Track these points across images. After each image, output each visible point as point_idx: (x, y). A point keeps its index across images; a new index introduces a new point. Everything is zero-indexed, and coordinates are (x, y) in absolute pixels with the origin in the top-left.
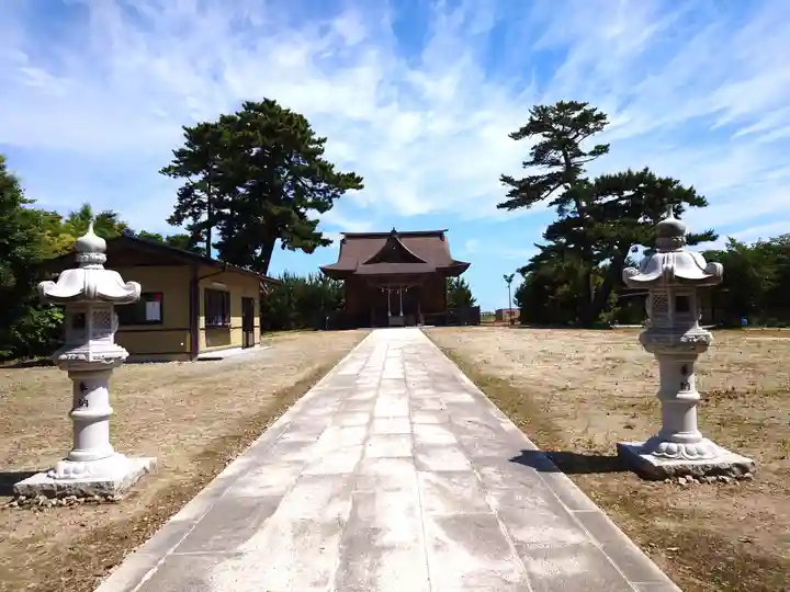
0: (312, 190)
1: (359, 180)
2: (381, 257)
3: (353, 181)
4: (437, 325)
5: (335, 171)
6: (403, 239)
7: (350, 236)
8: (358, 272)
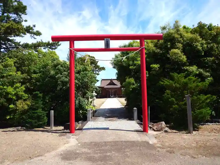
0: (95, 70)
1: (105, 68)
2: (109, 84)
3: (103, 69)
4: (120, 98)
5: (100, 67)
6: (114, 80)
7: (103, 80)
8: (105, 87)
